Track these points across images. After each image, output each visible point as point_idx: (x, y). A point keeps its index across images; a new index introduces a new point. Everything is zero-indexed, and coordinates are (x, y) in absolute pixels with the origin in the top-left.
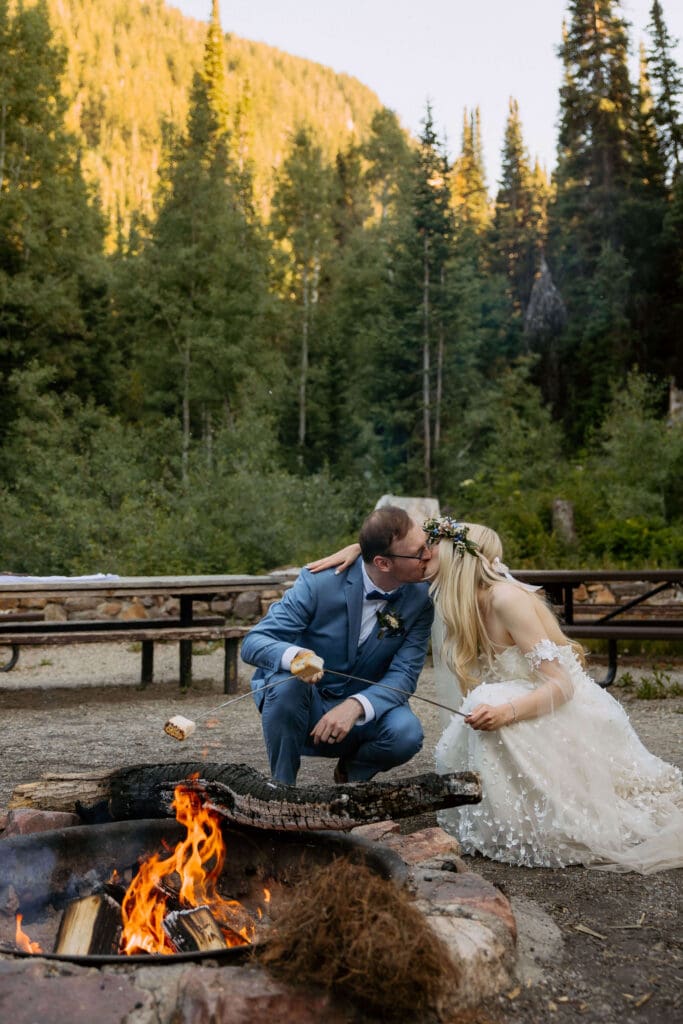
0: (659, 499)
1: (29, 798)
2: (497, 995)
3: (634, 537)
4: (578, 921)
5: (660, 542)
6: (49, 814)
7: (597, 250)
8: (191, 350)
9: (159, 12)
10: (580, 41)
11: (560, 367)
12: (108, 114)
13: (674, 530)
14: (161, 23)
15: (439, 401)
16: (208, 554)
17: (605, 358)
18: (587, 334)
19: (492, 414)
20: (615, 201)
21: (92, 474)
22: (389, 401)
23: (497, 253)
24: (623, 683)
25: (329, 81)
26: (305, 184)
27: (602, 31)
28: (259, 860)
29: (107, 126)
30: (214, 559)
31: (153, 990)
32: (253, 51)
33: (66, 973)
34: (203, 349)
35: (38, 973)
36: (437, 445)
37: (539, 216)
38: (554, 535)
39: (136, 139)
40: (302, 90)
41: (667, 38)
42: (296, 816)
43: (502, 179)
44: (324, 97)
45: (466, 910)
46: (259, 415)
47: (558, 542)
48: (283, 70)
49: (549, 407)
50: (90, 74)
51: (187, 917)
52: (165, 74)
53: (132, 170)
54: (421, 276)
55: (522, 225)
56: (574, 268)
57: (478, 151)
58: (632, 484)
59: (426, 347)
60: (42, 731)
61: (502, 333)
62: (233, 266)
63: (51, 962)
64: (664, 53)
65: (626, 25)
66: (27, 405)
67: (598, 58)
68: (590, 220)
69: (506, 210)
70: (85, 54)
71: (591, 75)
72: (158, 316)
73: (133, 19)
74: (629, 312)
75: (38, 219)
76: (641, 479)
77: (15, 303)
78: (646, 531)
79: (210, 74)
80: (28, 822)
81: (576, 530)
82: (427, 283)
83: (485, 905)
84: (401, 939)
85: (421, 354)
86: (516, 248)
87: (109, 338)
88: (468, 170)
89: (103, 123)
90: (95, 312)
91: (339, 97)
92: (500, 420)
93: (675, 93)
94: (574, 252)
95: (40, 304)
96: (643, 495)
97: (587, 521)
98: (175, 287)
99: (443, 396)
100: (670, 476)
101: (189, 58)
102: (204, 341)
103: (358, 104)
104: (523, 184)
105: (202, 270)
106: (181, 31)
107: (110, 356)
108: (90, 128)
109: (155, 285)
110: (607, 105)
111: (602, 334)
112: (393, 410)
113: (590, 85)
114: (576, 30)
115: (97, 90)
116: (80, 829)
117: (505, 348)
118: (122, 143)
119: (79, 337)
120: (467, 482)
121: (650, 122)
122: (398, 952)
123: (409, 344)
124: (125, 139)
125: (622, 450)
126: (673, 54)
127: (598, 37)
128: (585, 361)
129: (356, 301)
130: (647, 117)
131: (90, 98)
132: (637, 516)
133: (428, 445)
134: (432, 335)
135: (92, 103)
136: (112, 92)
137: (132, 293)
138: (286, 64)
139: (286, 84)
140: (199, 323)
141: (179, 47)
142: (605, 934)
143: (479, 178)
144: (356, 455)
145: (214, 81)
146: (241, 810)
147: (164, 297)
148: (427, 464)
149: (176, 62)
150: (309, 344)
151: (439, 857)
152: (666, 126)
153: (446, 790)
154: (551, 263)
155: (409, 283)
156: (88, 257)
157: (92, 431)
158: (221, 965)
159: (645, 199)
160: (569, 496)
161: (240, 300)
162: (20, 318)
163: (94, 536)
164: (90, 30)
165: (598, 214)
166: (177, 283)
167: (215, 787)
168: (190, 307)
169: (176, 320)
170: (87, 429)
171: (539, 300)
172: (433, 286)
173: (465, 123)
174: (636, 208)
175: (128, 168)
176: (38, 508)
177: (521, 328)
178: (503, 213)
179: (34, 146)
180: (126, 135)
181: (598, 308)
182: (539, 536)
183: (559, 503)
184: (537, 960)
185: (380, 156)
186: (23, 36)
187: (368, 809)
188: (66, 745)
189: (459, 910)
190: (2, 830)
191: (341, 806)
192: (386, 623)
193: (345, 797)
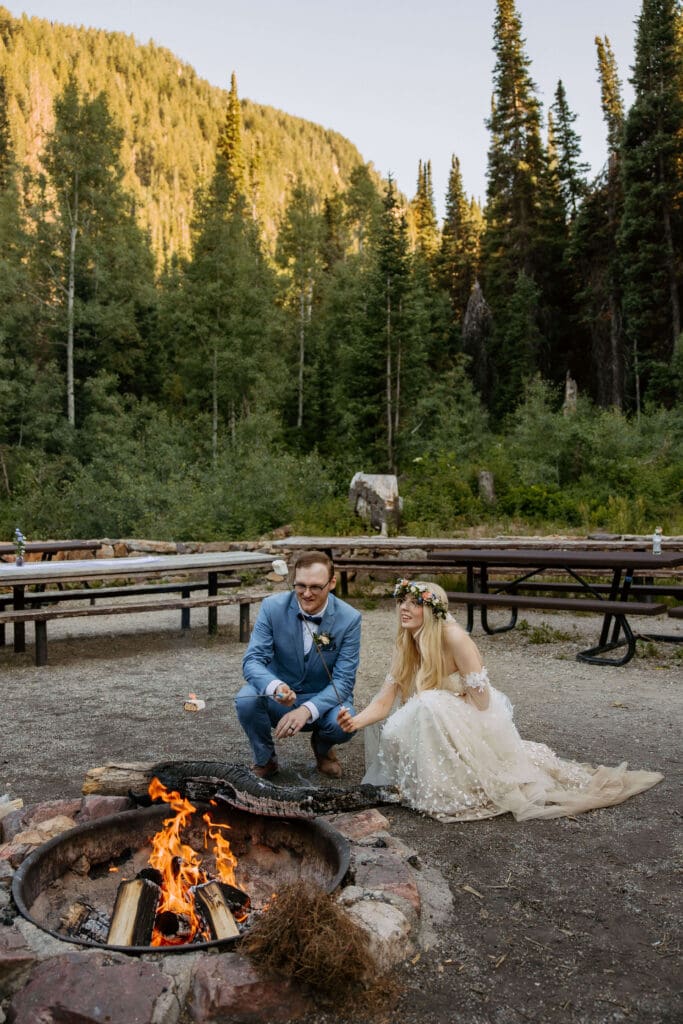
0: (554, 470)
1: (97, 780)
2: (404, 962)
3: (537, 498)
4: (465, 881)
5: (554, 502)
6: (110, 799)
7: (514, 275)
8: (218, 361)
9: (192, 83)
10: (504, 117)
11: (488, 360)
12: (156, 162)
13: (565, 494)
14: (194, 92)
15: (398, 397)
16: (230, 518)
17: (520, 356)
18: (507, 338)
19: (437, 401)
20: (529, 238)
21: (147, 455)
22: (361, 397)
23: (443, 272)
24: (521, 627)
25: (320, 136)
26: (301, 228)
27: (520, 109)
28: (253, 831)
29: (155, 171)
30: (235, 522)
31: (174, 976)
32: (263, 113)
33: (117, 962)
34: (226, 360)
35: (99, 961)
36: (396, 429)
37: (474, 244)
38: (479, 498)
39: (177, 182)
40: (300, 143)
41: (568, 114)
42: (278, 809)
43: (446, 217)
44: (316, 148)
45: (387, 895)
46: (267, 410)
47: (483, 502)
48: (286, 128)
49: (479, 394)
50: (141, 132)
51: (202, 889)
52: (198, 131)
53: (174, 205)
54: (386, 306)
55: (462, 251)
56: (498, 287)
57: (430, 195)
58: (536, 459)
59: (389, 359)
60: (110, 681)
61: (446, 336)
62: (247, 298)
63: (106, 952)
64: (565, 126)
65: (538, 105)
66: (99, 403)
67: (517, 129)
68: (510, 252)
69: (451, 240)
70: (138, 116)
71: (512, 142)
72: (192, 334)
73: (172, 89)
74: (538, 322)
75: (103, 259)
76: (542, 456)
77: (89, 322)
78: (545, 494)
79: (231, 138)
80: (96, 807)
81: (496, 493)
82: (389, 311)
83: (400, 890)
84: (338, 945)
85: (385, 363)
86: (457, 268)
87: (159, 343)
88: (422, 209)
89: (152, 169)
90: (148, 324)
91: (327, 148)
92: (442, 404)
93: (573, 156)
94: (499, 276)
95: (107, 323)
96: (544, 467)
97: (504, 485)
98: (206, 312)
99: (401, 394)
100: (562, 454)
101: (215, 119)
102: (227, 354)
103: (342, 154)
104: (462, 221)
105: (225, 300)
106: (210, 98)
107: (160, 356)
108: (142, 173)
109: (190, 311)
110: (523, 166)
111: (517, 339)
112: (364, 404)
113: (511, 150)
114: (501, 108)
115: (147, 143)
116: (130, 812)
117: (448, 348)
118: (167, 185)
119: (135, 345)
120: (418, 459)
121: (554, 177)
122: (335, 955)
123: (376, 356)
124: (168, 182)
125: (529, 435)
126: (572, 127)
127: (517, 114)
128: (506, 357)
129: (339, 315)
130: (553, 173)
131: (142, 150)
132: (539, 483)
133: (390, 430)
134: (393, 349)
135: (143, 154)
136: (158, 145)
137: (173, 316)
138: (288, 123)
139: (288, 140)
140: (223, 340)
141: (208, 111)
142: (483, 894)
143: (430, 215)
144: (339, 435)
145: (234, 143)
146: (240, 801)
147: (197, 320)
148: (389, 444)
149: (207, 122)
150: (306, 347)
151: (374, 835)
152: (566, 181)
153: (377, 797)
154: (482, 279)
155: (375, 312)
156: (142, 287)
157: (147, 421)
158: (221, 951)
159: (550, 236)
160: (490, 470)
161: (252, 323)
162: (92, 334)
163: (148, 503)
164: (141, 98)
165: (517, 247)
166: (207, 309)
167: (223, 783)
168: (217, 327)
169: (206, 337)
170: (142, 420)
171: (473, 309)
172: (394, 314)
173: (420, 171)
174: (544, 242)
175: (171, 204)
176: (108, 483)
177: (460, 332)
178: (447, 243)
179: (99, 205)
180: (170, 178)
181: (516, 319)
182: (469, 498)
183: (483, 473)
184: (434, 924)
185: (357, 202)
186: (90, 122)
187: (326, 805)
188: (127, 696)
189: (382, 895)
190: (78, 812)
191: (307, 804)
192: (320, 641)
193: (310, 798)
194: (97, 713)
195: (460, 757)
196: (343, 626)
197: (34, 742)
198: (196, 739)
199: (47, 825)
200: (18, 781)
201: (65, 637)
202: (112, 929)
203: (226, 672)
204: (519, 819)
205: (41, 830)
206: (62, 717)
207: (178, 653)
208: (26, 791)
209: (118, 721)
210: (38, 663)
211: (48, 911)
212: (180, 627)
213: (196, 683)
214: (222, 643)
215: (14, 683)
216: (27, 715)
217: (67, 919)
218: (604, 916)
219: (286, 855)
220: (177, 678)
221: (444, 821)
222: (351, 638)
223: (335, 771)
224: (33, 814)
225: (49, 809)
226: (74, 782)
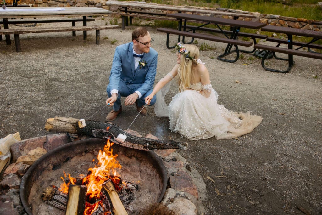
1: (51, 125)
4: (206, 173)
6: (59, 137)
24: (195, 43)
42: (133, 146)
45: (186, 195)
51: (105, 185)
60: (48, 61)
80: (53, 141)
83: (191, 191)
142: (214, 180)
146: (116, 141)
167: (108, 132)
184: (202, 201)
187: (154, 146)
188: (56, 69)
189: (184, 194)
190: (45, 143)
191: (147, 147)
192: (142, 65)
193: (148, 144)
194: (45, 78)
195: (199, 117)
196: (151, 58)
197: (20, 93)
198: (87, 93)
199: (32, 152)
200: (15, 115)
201: (27, 38)
202: (68, 206)
203: (93, 58)
204: (218, 139)
205: (30, 155)
206: (30, 79)
207: (73, 48)
208: (20, 120)
209: (54, 82)
210: (17, 51)
211: (37, 189)
212: (72, 35)
213: (82, 63)
214: (89, 44)
215: (8, 60)
216: (15, 78)
217: (46, 193)
218: (262, 193)
219: (134, 159)
220: (74, 60)
221: (191, 140)
222: (154, 63)
223: (145, 113)
224: (25, 145)
225: (32, 142)
226: (40, 116)
